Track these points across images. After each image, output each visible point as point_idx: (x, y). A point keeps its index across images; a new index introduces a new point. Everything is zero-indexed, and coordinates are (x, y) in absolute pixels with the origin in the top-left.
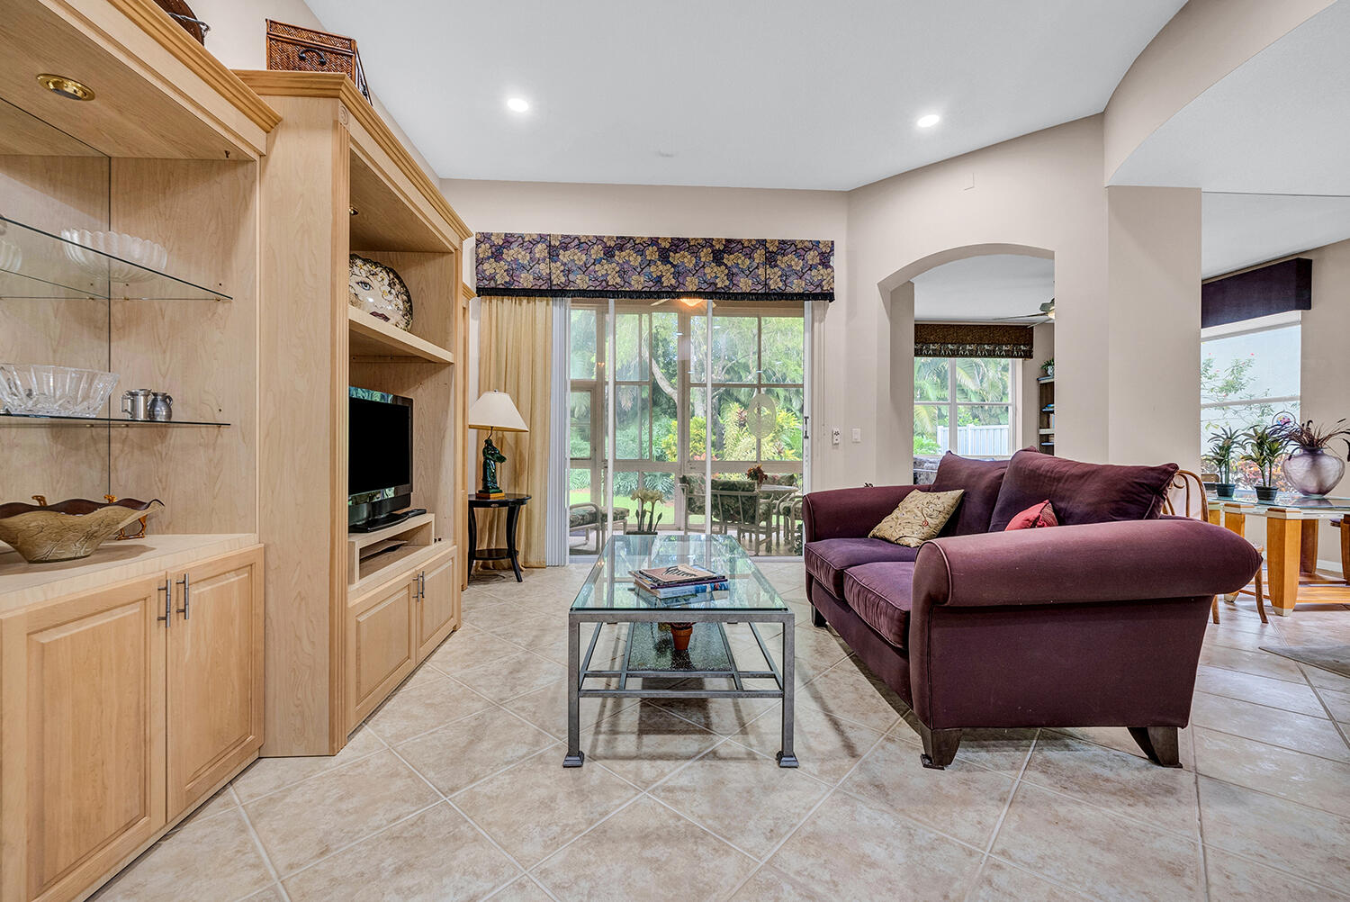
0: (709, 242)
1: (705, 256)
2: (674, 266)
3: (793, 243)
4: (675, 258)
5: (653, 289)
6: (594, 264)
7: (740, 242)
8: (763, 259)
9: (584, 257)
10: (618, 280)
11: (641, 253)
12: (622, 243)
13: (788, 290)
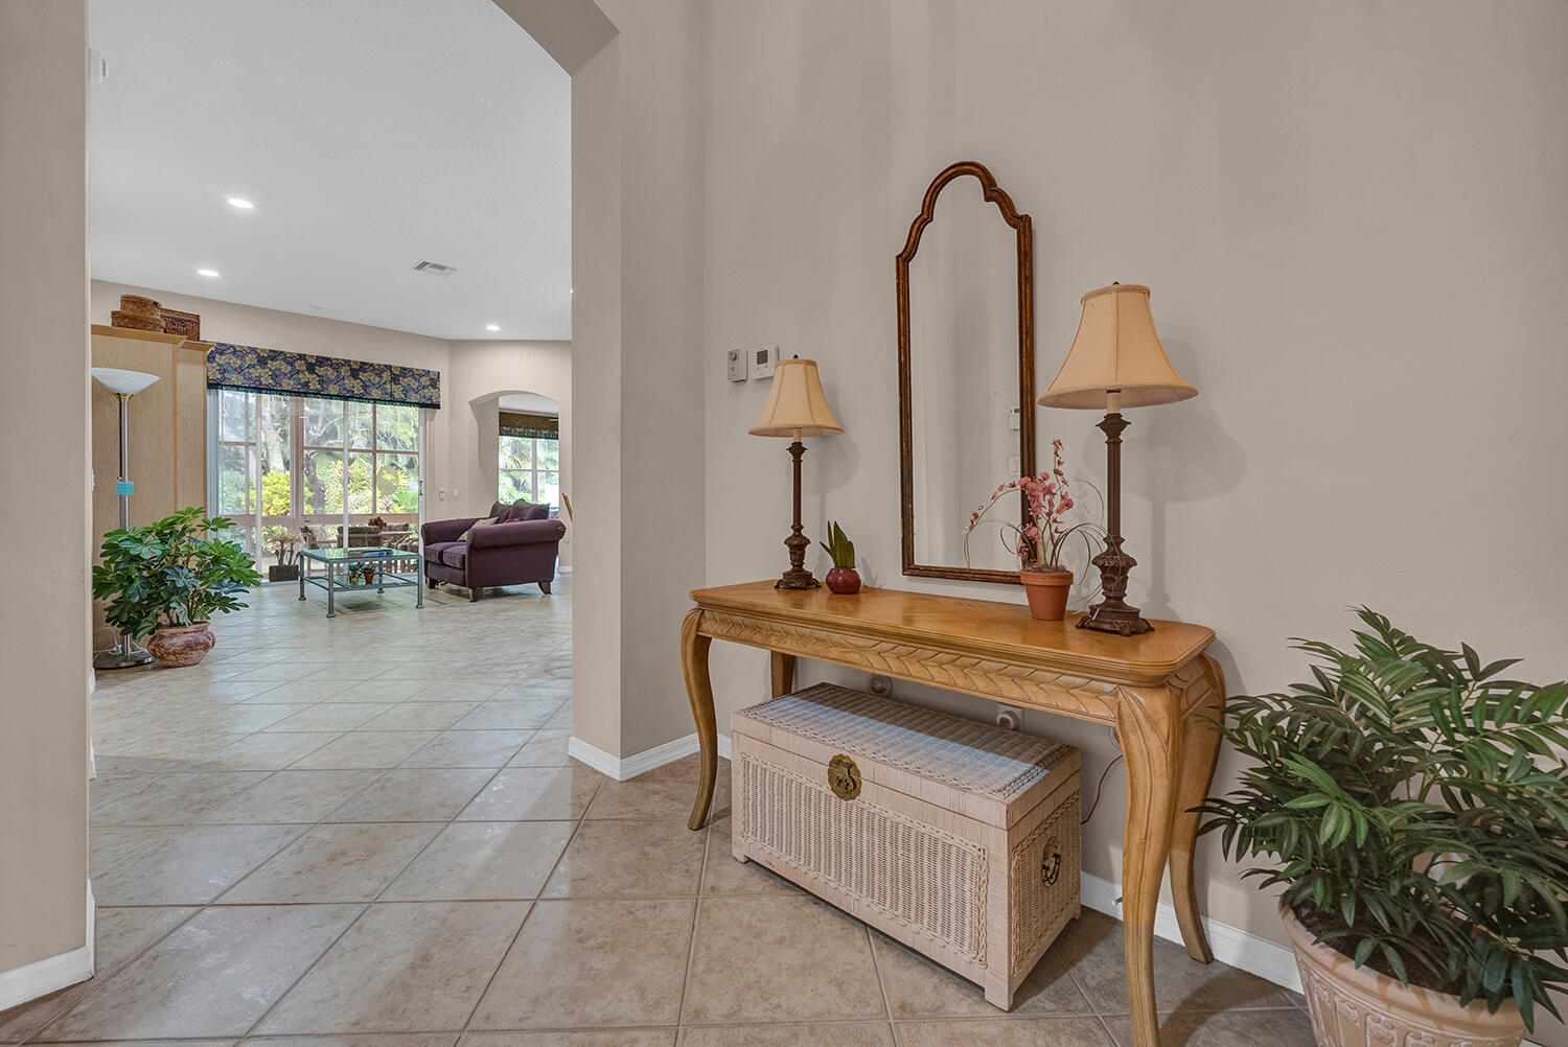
0: (347, 362)
1: (345, 371)
2: (318, 376)
3: (411, 370)
4: (320, 371)
5: (301, 390)
6: (248, 367)
7: (372, 365)
8: (389, 378)
9: (239, 362)
10: (271, 381)
11: (291, 364)
12: (274, 355)
13: (408, 400)
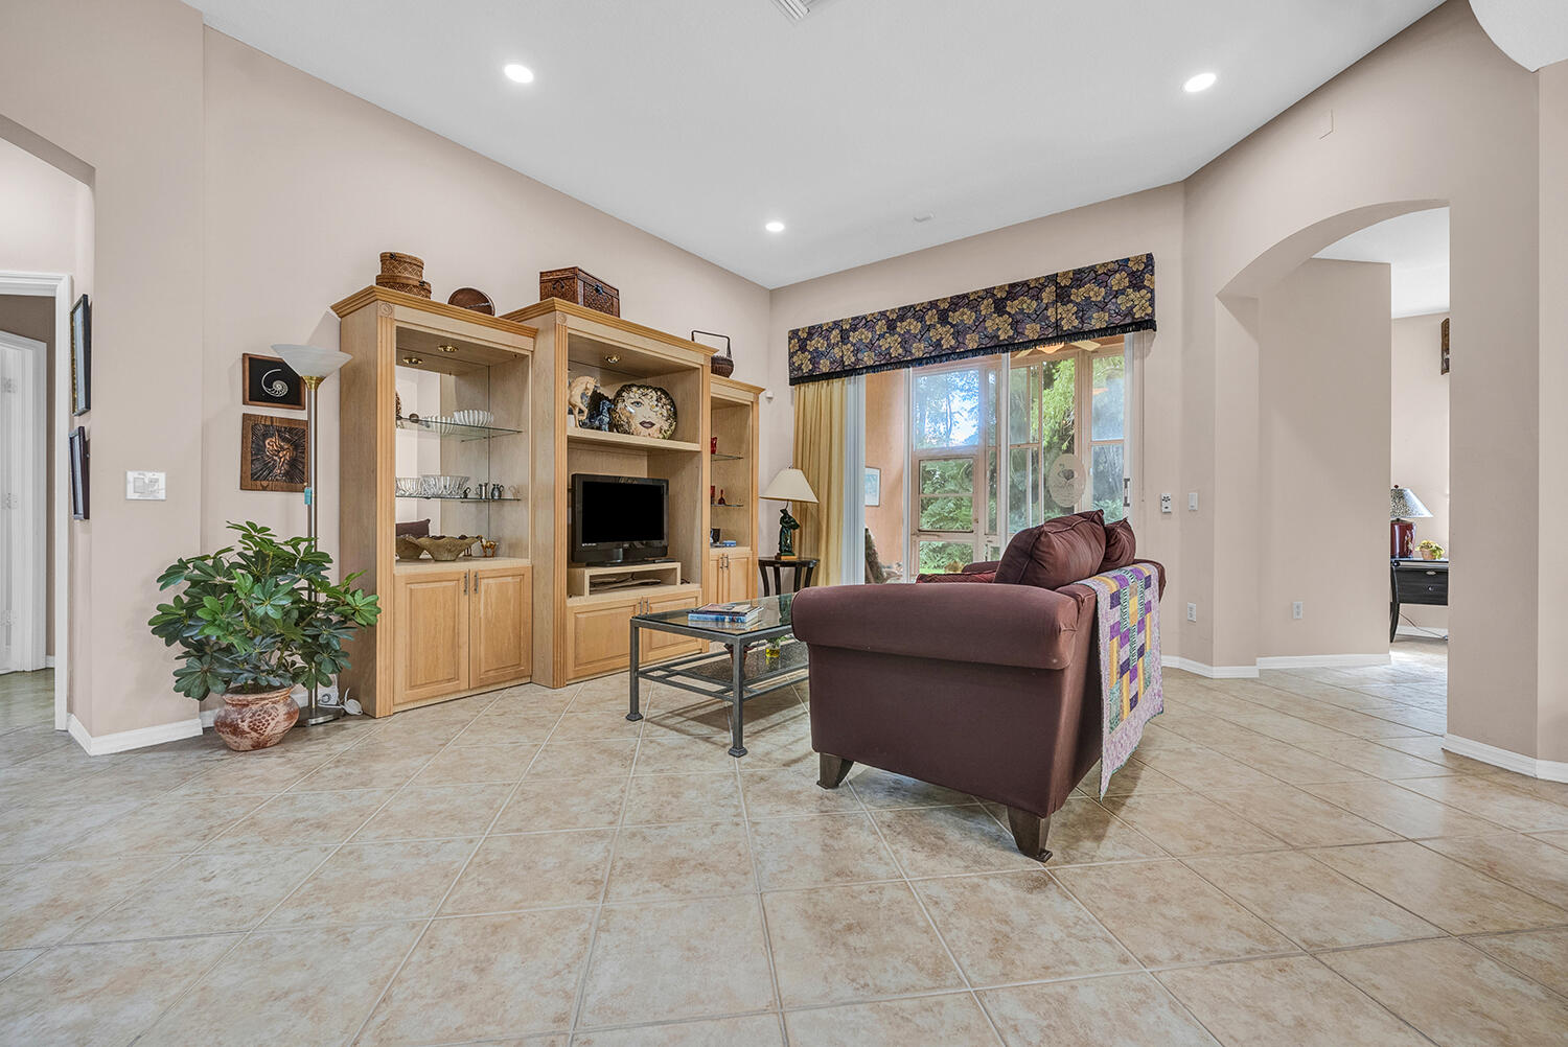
0: (990, 292)
1: (986, 308)
3: (1092, 269)
4: (955, 317)
5: (933, 354)
6: (878, 339)
7: (1025, 283)
8: (1053, 297)
9: (870, 335)
10: (900, 350)
11: (921, 319)
12: (903, 313)
13: (1087, 327)
